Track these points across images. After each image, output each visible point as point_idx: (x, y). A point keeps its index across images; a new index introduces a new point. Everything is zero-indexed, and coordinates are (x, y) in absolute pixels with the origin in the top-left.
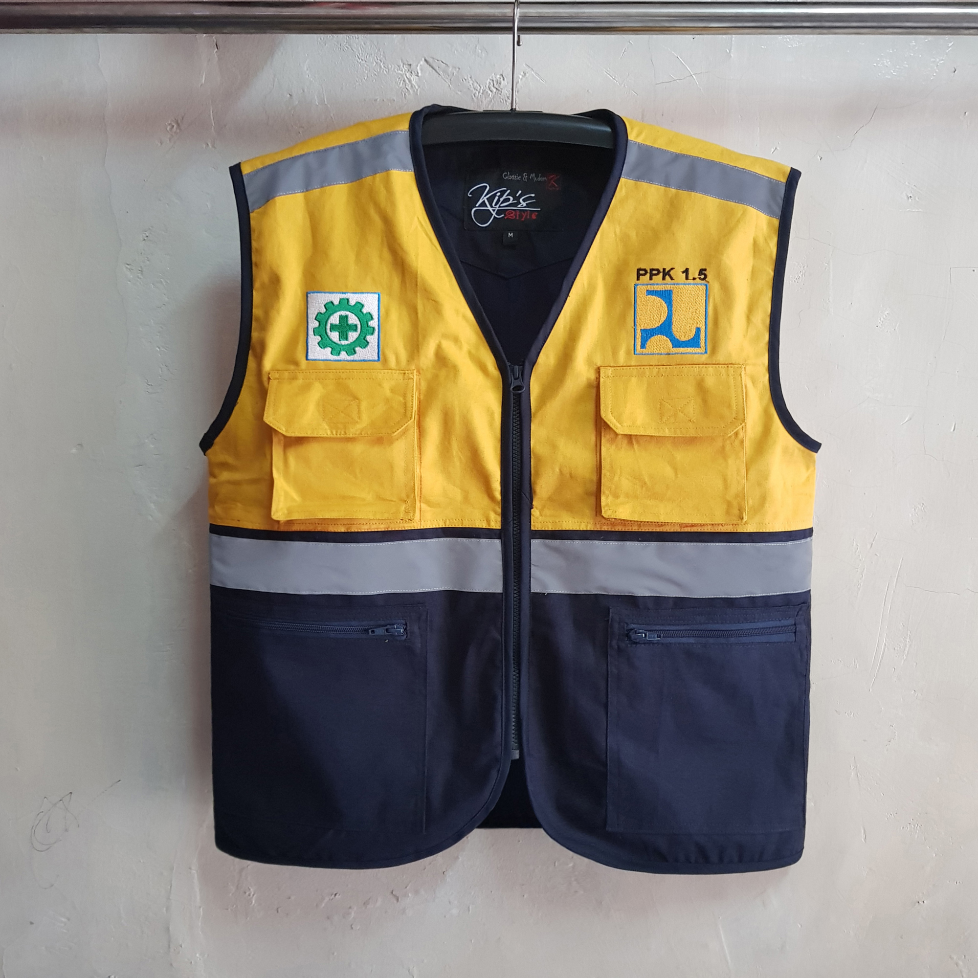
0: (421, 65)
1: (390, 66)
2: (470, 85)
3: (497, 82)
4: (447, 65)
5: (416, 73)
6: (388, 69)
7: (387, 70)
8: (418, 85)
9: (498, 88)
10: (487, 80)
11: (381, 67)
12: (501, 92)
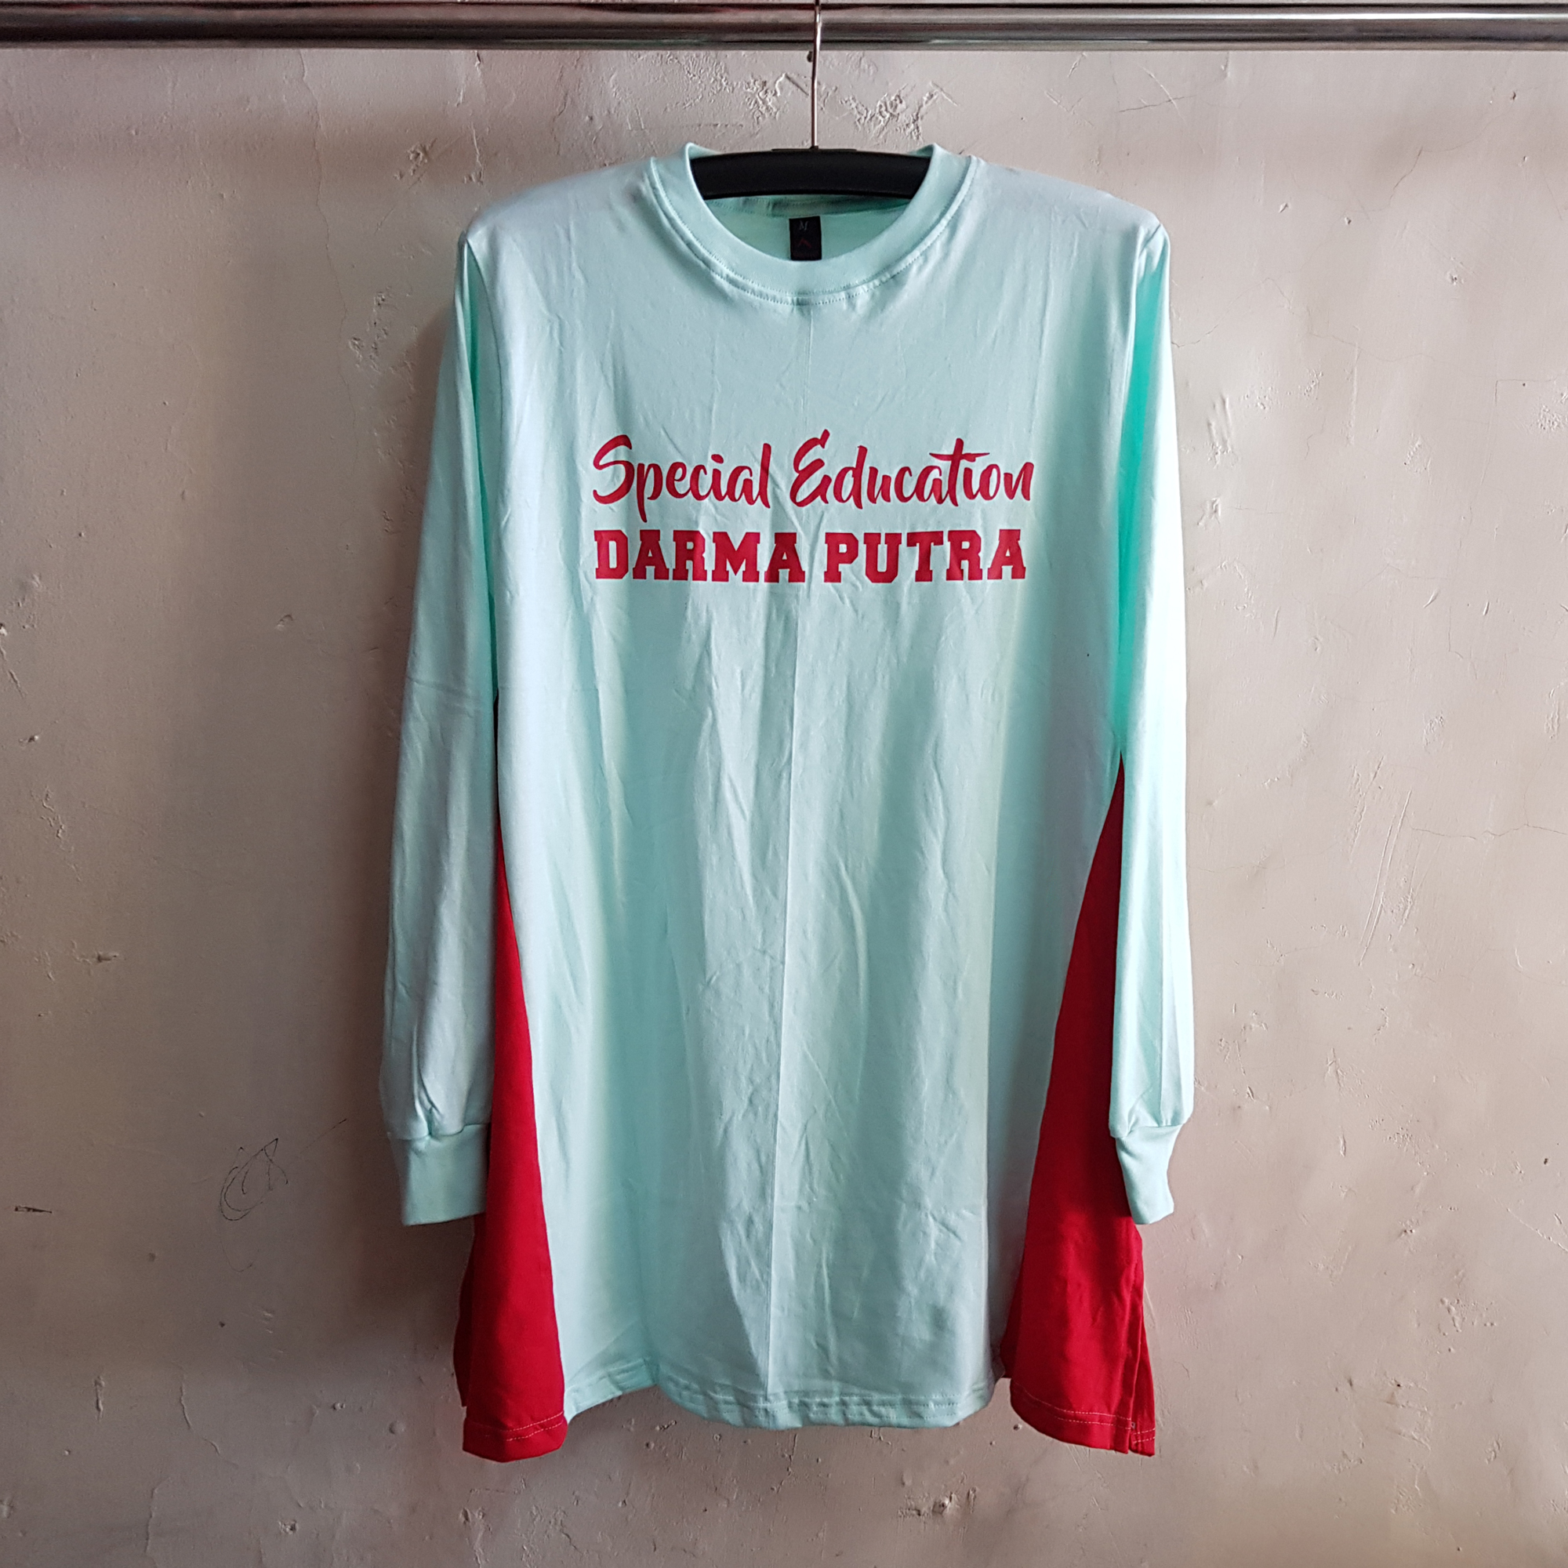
0: (780, 83)
1: (735, 84)
2: (853, 109)
3: (891, 105)
5: (774, 92)
6: (733, 89)
7: (731, 88)
8: (776, 107)
9: (893, 115)
10: (877, 102)
11: (721, 85)
12: (898, 120)
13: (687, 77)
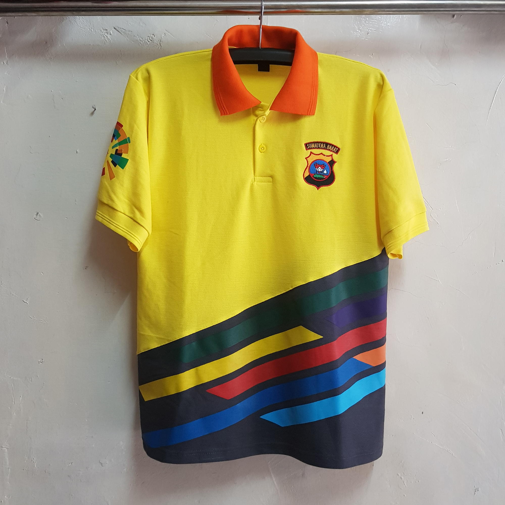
0: (112, 30)
1: (96, 31)
2: (138, 39)
3: (151, 37)
4: (126, 30)
5: (110, 33)
7: (95, 32)
8: (111, 38)
9: (152, 40)
10: (146, 36)
11: (92, 31)
12: (154, 42)
13: (80, 29)
